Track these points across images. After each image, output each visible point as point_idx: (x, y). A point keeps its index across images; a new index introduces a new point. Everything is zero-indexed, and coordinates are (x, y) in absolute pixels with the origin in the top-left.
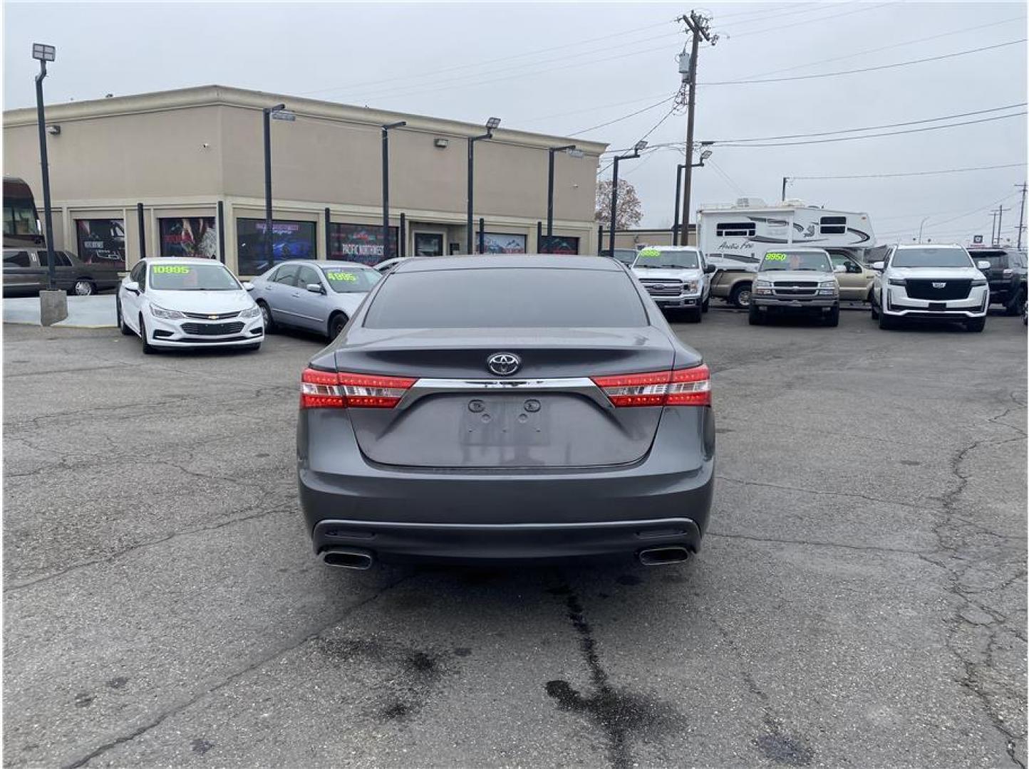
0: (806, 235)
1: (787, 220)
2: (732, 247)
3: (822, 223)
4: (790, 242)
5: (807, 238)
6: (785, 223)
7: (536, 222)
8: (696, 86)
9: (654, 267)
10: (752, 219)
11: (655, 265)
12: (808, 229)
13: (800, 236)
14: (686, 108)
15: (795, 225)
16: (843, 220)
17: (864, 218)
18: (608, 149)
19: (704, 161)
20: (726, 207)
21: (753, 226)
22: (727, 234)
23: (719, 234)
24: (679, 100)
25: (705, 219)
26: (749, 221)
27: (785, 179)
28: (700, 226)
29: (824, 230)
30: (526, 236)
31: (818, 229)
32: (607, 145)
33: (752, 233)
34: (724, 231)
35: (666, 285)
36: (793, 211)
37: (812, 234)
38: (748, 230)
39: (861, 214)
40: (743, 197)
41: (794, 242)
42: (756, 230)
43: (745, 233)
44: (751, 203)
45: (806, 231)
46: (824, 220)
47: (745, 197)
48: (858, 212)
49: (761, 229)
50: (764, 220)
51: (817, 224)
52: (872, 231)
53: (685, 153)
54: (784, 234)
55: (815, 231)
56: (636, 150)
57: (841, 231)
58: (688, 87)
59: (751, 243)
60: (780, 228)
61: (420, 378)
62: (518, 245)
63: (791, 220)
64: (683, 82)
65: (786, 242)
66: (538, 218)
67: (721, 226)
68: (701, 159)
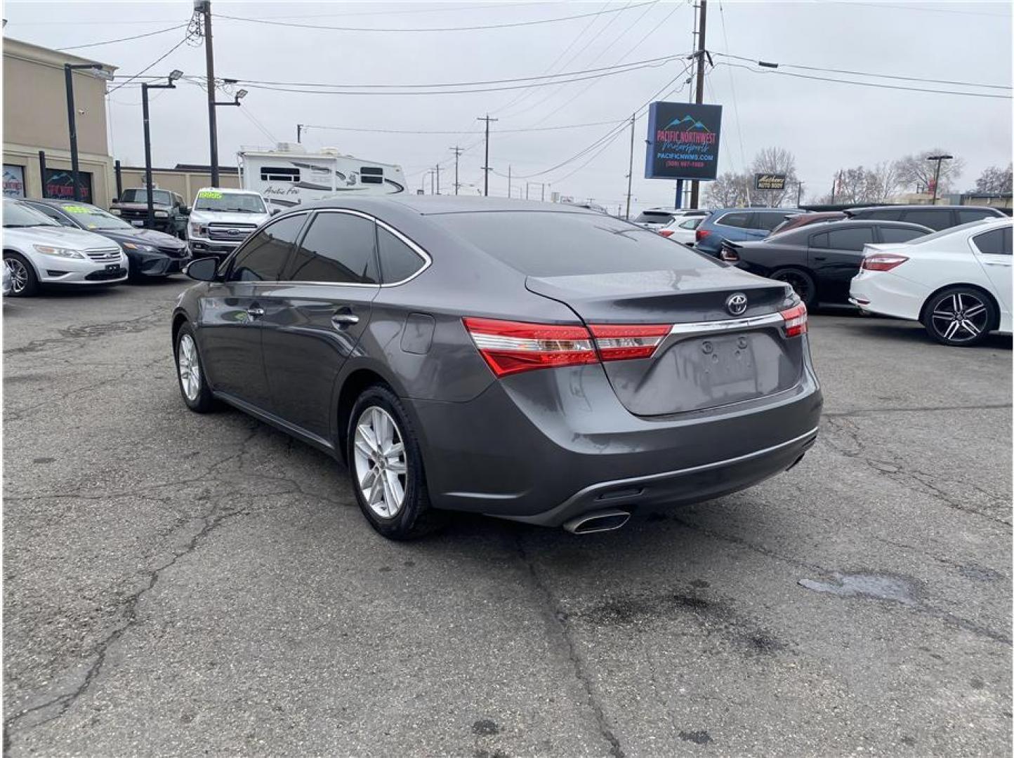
0: (348, 184)
1: (330, 168)
2: (278, 192)
3: (362, 172)
4: (334, 189)
5: (350, 187)
6: (327, 170)
7: (37, 151)
8: (212, 17)
9: (219, 211)
10: (296, 165)
11: (220, 208)
12: (350, 178)
13: (343, 184)
14: (202, 40)
15: (338, 173)
16: (380, 171)
17: (398, 171)
18: (116, 73)
19: (239, 100)
20: (264, 151)
21: (297, 171)
22: (272, 178)
23: (264, 178)
24: (194, 29)
25: (247, 161)
26: (293, 167)
27: (299, 126)
28: (242, 169)
29: (364, 180)
30: (23, 168)
31: (358, 178)
32: (117, 68)
33: (297, 179)
34: (268, 175)
35: (241, 230)
36: (335, 160)
37: (353, 183)
38: (292, 176)
39: (395, 166)
40: (283, 142)
41: (338, 189)
42: (301, 175)
43: (289, 179)
44: (291, 148)
45: (348, 180)
46: (364, 170)
47: (286, 142)
48: (393, 164)
49: (305, 175)
50: (308, 166)
51: (358, 173)
52: (405, 183)
53: (206, 89)
54: (328, 181)
55: (357, 180)
56: (171, 80)
57: (379, 181)
58: (202, 17)
59: (296, 188)
60: (321, 174)
61: (674, 324)
62: (13, 178)
63: (333, 168)
64: (195, 9)
65: (330, 189)
66: (39, 147)
67: (264, 170)
68: (237, 98)
